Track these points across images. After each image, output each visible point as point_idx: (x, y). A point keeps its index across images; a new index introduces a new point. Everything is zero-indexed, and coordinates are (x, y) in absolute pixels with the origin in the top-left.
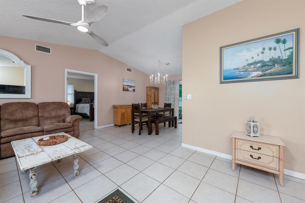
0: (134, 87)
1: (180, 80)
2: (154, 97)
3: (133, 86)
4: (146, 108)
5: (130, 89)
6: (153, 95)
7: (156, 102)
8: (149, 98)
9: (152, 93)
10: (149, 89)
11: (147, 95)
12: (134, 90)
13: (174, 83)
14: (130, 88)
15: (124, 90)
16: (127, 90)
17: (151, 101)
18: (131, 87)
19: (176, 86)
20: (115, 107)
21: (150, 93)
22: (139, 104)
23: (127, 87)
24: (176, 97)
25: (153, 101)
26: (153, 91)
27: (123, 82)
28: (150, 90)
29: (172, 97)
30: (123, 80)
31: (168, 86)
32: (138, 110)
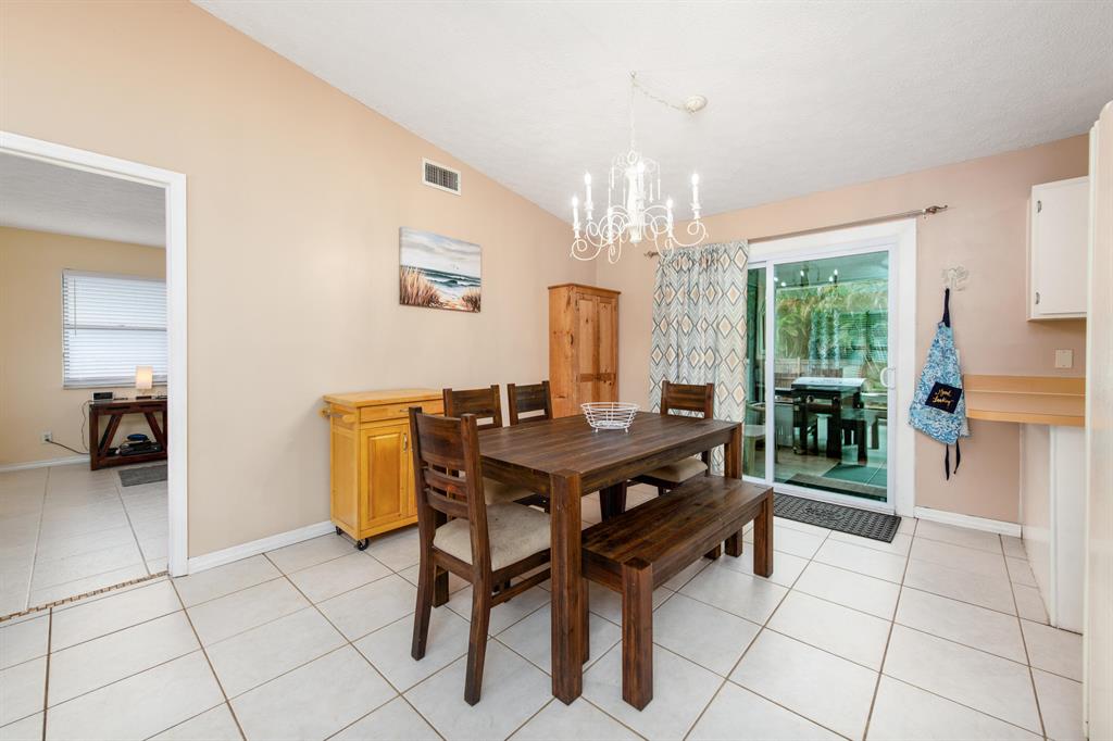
0: (474, 281)
1: (750, 242)
2: (591, 343)
3: (467, 279)
4: (541, 412)
5: (445, 294)
6: (585, 334)
7: (603, 370)
8: (568, 346)
9: (582, 322)
10: (565, 300)
11: (555, 334)
12: (474, 304)
13: (710, 258)
14: (445, 289)
15: (405, 300)
16: (430, 301)
17: (575, 366)
18: (452, 281)
19: (728, 278)
20: (331, 411)
21: (569, 319)
22: (495, 389)
23: (425, 280)
24: (724, 346)
25: (586, 367)
26: (586, 307)
27: (400, 246)
28: (569, 303)
29: (702, 340)
30: (400, 235)
31: (673, 276)
32: (452, 463)
